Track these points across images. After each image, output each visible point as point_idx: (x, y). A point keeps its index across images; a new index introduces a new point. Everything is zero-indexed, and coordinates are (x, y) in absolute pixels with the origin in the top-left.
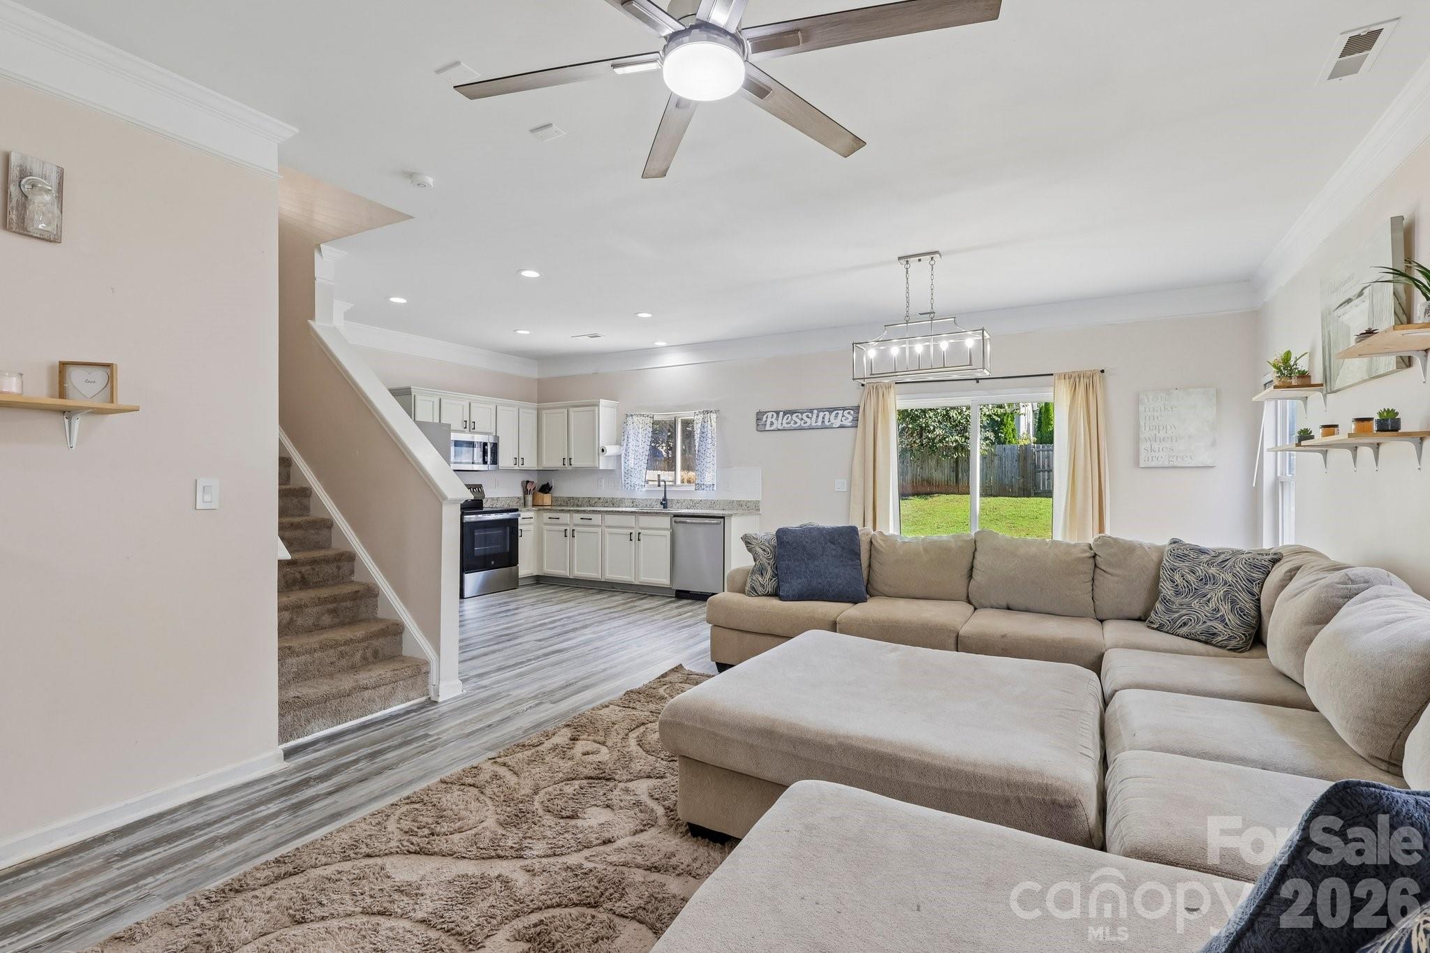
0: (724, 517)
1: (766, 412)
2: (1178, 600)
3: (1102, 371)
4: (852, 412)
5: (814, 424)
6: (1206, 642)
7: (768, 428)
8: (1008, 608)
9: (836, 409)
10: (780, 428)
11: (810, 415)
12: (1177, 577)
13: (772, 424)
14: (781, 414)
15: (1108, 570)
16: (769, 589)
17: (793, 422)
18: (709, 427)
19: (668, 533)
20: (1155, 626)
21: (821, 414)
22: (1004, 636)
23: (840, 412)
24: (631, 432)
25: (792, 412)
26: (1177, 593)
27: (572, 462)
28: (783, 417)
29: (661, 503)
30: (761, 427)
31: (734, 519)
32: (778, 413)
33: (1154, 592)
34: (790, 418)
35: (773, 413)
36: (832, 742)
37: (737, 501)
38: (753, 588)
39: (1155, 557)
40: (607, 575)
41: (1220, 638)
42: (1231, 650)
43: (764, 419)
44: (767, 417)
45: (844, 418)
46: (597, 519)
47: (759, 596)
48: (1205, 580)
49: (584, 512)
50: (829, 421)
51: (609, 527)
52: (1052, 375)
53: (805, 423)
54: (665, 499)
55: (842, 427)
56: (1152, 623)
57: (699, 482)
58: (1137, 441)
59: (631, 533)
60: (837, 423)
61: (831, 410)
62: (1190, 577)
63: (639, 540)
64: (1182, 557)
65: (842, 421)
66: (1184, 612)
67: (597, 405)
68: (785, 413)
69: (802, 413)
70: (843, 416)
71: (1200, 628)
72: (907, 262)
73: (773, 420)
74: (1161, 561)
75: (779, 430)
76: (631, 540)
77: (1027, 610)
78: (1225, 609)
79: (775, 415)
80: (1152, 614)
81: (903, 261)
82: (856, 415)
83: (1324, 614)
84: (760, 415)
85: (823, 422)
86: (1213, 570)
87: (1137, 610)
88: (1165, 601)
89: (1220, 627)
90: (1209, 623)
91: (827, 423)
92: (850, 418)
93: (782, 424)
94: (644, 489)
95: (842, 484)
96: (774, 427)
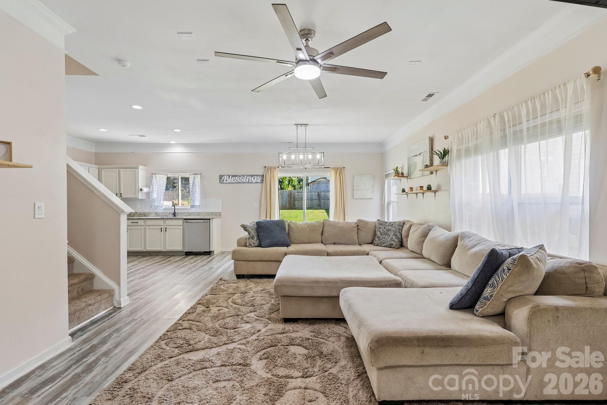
0: (209, 219)
1: (224, 175)
2: (381, 237)
3: (344, 168)
4: (260, 177)
5: (245, 181)
6: (390, 247)
7: (225, 182)
8: (334, 244)
9: (254, 176)
11: (243, 178)
12: (381, 230)
13: (226, 180)
14: (231, 176)
15: (362, 229)
16: (256, 244)
17: (236, 180)
18: (197, 181)
19: (181, 227)
20: (376, 245)
21: (248, 177)
22: (341, 251)
23: (256, 177)
24: (154, 182)
25: (235, 176)
26: (381, 235)
27: (122, 195)
28: (232, 178)
29: (173, 214)
30: (221, 182)
31: (214, 220)
32: (229, 176)
33: (375, 234)
34: (235, 178)
35: (227, 176)
36: (337, 280)
37: (211, 212)
38: (250, 244)
39: (374, 225)
40: (148, 248)
41: (394, 246)
42: (396, 248)
43: (223, 178)
44: (224, 178)
45: (257, 179)
46: (141, 222)
47: (253, 247)
48: (388, 230)
49: (134, 219)
50: (251, 180)
51: (147, 226)
52: (329, 168)
53: (242, 180)
54: (175, 212)
55: (256, 183)
56: (375, 244)
57: (193, 205)
58: (353, 190)
59: (161, 228)
60: (254, 181)
61: (252, 176)
62: (384, 230)
63: (166, 231)
64: (381, 224)
65: (256, 180)
66: (384, 240)
67: (137, 168)
68: (232, 176)
69: (240, 177)
70: (257, 178)
71: (388, 243)
72: (297, 126)
73: (227, 179)
74: (375, 226)
75: (230, 183)
76: (161, 231)
77: (340, 244)
78: (394, 237)
79: (228, 177)
80: (375, 241)
81: (296, 126)
82: (262, 178)
83: (425, 235)
84: (221, 177)
85: (249, 180)
86: (390, 227)
87: (370, 241)
88: (378, 237)
89: (393, 242)
90: (391, 242)
91: (250, 181)
92: (260, 179)
93: (231, 180)
94: (162, 208)
95: (257, 205)
96: (227, 182)
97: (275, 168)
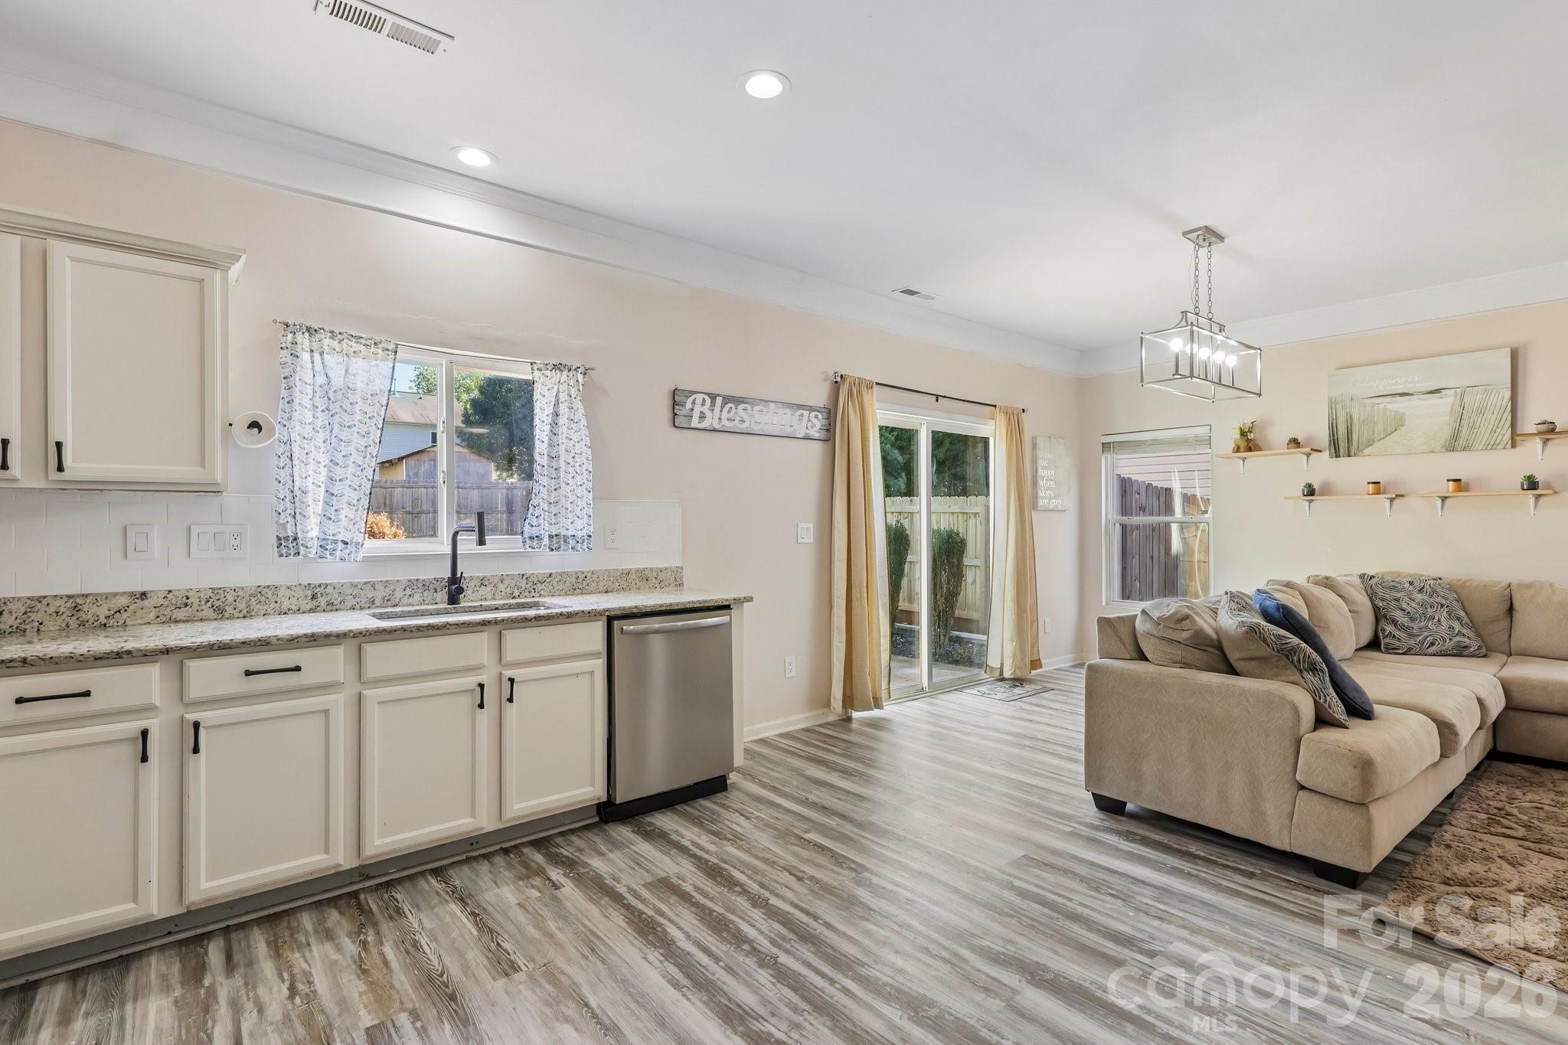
1: (693, 393)
2: (1414, 625)
3: (1023, 411)
4: (822, 416)
5: (770, 428)
7: (695, 423)
9: (799, 407)
10: (717, 426)
11: (765, 411)
13: (702, 417)
14: (719, 400)
17: (738, 419)
19: (594, 668)
21: (781, 413)
23: (806, 413)
25: (736, 401)
27: (65, 461)
28: (722, 407)
30: (680, 421)
32: (713, 397)
34: (734, 410)
35: (707, 398)
37: (637, 570)
43: (689, 405)
44: (694, 403)
45: (810, 424)
48: (1424, 605)
49: (263, 645)
50: (791, 427)
52: (992, 405)
53: (757, 422)
55: (807, 438)
59: (481, 686)
60: (801, 431)
61: (793, 408)
62: (1412, 604)
64: (1393, 588)
65: (806, 428)
66: (1426, 634)
68: (727, 399)
69: (752, 405)
70: (809, 420)
71: (1449, 645)
73: (705, 409)
75: (715, 430)
76: (482, 706)
78: (1457, 625)
79: (708, 401)
82: (826, 422)
84: (676, 399)
88: (1401, 628)
89: (1466, 640)
90: (1455, 639)
91: (787, 429)
92: (818, 425)
93: (720, 419)
94: (361, 555)
95: (808, 531)
96: (705, 424)
97: (870, 387)
